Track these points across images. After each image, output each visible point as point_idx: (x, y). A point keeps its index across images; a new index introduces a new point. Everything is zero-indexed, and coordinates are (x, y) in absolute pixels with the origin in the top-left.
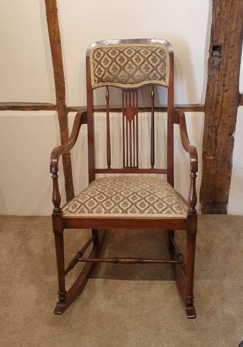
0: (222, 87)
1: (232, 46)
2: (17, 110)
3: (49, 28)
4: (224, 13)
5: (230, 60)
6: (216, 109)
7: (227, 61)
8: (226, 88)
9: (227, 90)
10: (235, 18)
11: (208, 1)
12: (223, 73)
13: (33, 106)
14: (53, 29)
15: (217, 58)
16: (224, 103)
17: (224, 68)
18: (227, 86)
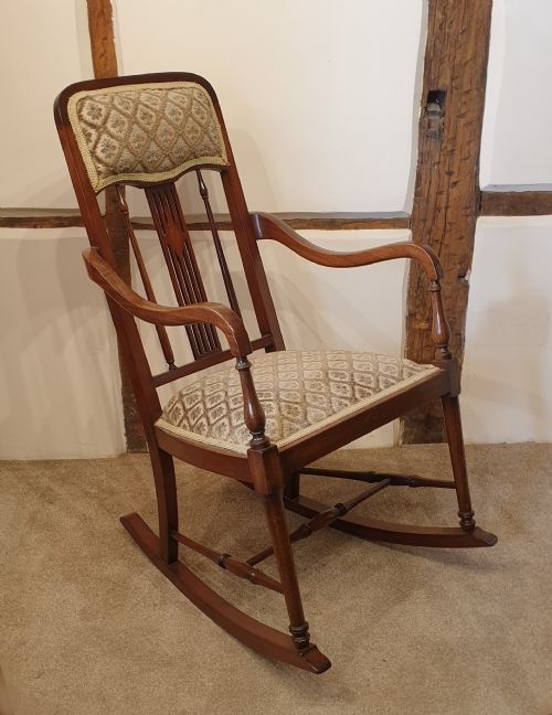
0: (446, 177)
1: (467, 92)
2: (21, 226)
3: (93, 47)
4: (452, 22)
5: (462, 121)
6: (433, 223)
7: (457, 122)
8: (453, 179)
9: (455, 184)
10: (473, 34)
11: (421, 3)
12: (449, 148)
13: (57, 218)
14: (101, 51)
15: (437, 117)
16: (449, 210)
17: (450, 136)
18: (456, 174)
